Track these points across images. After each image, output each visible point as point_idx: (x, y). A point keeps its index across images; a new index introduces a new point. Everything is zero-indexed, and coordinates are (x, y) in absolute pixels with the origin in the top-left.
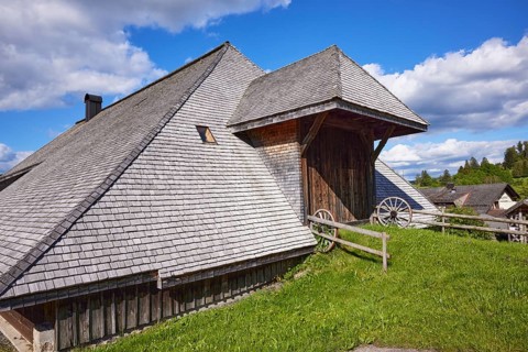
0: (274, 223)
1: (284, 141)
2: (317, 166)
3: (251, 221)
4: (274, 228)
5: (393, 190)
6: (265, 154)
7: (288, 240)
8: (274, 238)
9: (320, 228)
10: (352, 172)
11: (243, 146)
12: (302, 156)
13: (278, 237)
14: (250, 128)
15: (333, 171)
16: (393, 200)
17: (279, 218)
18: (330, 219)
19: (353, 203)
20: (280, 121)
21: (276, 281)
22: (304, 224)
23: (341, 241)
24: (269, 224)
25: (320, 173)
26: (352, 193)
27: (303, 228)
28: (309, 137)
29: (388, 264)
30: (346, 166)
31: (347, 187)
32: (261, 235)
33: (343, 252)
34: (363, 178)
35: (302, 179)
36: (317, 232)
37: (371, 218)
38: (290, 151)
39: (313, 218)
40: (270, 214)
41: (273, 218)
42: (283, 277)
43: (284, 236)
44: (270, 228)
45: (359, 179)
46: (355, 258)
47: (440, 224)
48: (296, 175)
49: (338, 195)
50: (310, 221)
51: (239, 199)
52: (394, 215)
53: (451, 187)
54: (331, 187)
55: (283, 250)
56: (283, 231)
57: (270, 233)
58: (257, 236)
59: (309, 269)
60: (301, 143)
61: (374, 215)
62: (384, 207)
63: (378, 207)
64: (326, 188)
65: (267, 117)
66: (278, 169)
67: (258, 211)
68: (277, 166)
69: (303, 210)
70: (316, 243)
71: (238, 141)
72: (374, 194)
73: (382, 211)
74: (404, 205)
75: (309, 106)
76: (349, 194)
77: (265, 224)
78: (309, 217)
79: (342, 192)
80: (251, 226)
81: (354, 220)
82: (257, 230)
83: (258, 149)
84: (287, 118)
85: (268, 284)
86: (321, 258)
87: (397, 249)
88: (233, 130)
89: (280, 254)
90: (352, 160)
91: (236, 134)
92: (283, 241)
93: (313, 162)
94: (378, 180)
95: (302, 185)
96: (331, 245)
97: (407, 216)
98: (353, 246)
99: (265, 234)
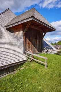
0: (15, 54)
1: (19, 31)
2: (29, 38)
3: (7, 53)
4: (15, 55)
5: (47, 45)
6: (14, 35)
7: (19, 59)
8: (14, 58)
9: (28, 55)
10: (38, 40)
11: (8, 32)
12: (24, 35)
13: (15, 58)
14: (9, 27)
15: (33, 40)
16: (48, 47)
17: (16, 52)
18: (31, 53)
19: (38, 48)
20: (17, 24)
21: (15, 70)
22: (24, 54)
23: (34, 59)
24: (13, 54)
25: (29, 40)
26: (38, 46)
27: (24, 55)
28: (26, 30)
29: (47, 66)
30: (36, 39)
31: (36, 44)
32: (10, 57)
33: (34, 62)
34: (40, 42)
35: (24, 41)
36: (27, 56)
37: (42, 52)
38: (21, 33)
39: (27, 52)
40: (14, 51)
41: (15, 52)
42: (17, 69)
43: (17, 58)
44: (13, 55)
45: (39, 42)
46: (37, 64)
47: (58, 53)
48: (22, 40)
49: (34, 46)
50: (26, 53)
51: (4, 47)
52: (48, 51)
53: (57, 45)
54: (32, 44)
55: (17, 62)
56: (17, 56)
57: (13, 57)
58: (8, 58)
59: (25, 67)
60: (24, 31)
61: (43, 51)
62: (45, 49)
63: (44, 49)
64: (31, 44)
65: (14, 24)
66: (17, 39)
67: (10, 50)
68: (17, 38)
69: (24, 50)
70: (27, 59)
71: (7, 31)
72: (43, 46)
73: (45, 50)
74: (50, 48)
75: (25, 20)
76: (37, 46)
77: (12, 54)
78: (26, 52)
79: (35, 45)
80: (7, 55)
81: (38, 52)
82: (9, 56)
83: (12, 33)
84: (19, 23)
85: (12, 71)
86: (28, 63)
87: (49, 61)
88: (5, 28)
89: (16, 63)
90: (38, 37)
91: (6, 29)
92: (17, 59)
93: (27, 37)
94: (44, 43)
95: (24, 43)
96: (31, 60)
97: (50, 51)
98: (37, 61)
99: (11, 57)
